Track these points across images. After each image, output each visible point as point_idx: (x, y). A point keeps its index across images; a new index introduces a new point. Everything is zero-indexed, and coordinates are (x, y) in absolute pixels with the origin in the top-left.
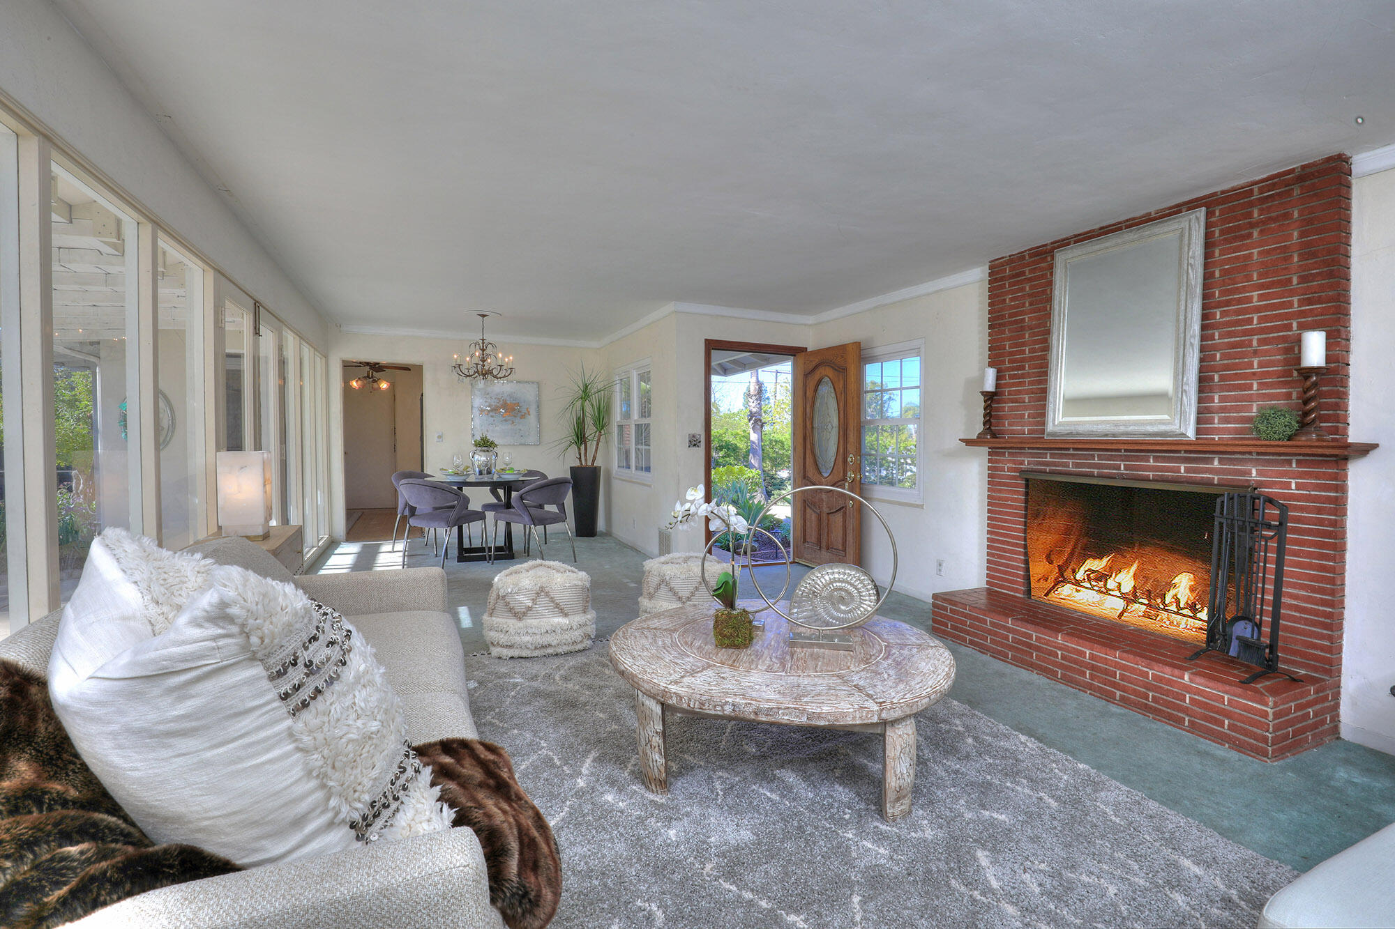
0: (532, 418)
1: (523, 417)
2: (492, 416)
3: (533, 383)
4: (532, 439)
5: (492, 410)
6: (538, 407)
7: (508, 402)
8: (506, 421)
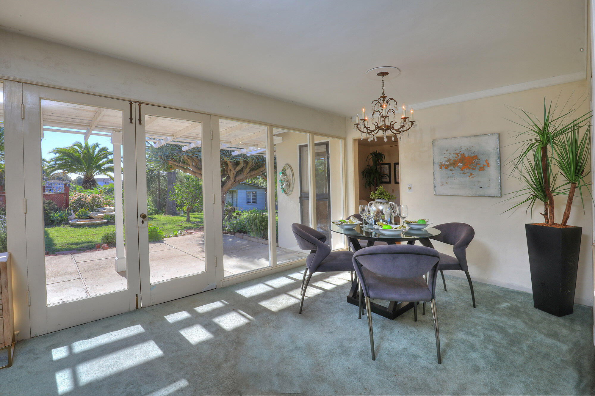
0: (492, 171)
1: (482, 169)
2: (451, 170)
3: (492, 134)
4: (494, 190)
5: (451, 165)
6: (500, 158)
7: (466, 156)
8: (464, 173)
